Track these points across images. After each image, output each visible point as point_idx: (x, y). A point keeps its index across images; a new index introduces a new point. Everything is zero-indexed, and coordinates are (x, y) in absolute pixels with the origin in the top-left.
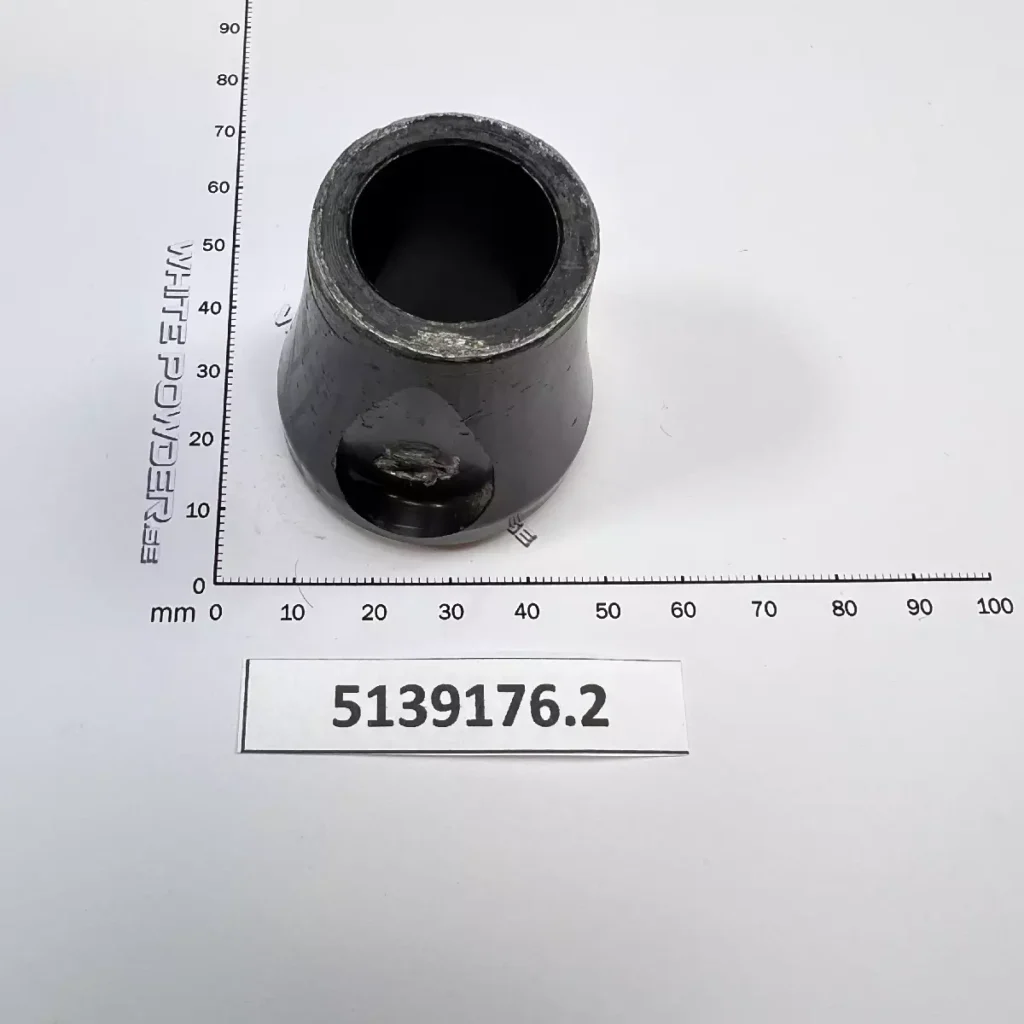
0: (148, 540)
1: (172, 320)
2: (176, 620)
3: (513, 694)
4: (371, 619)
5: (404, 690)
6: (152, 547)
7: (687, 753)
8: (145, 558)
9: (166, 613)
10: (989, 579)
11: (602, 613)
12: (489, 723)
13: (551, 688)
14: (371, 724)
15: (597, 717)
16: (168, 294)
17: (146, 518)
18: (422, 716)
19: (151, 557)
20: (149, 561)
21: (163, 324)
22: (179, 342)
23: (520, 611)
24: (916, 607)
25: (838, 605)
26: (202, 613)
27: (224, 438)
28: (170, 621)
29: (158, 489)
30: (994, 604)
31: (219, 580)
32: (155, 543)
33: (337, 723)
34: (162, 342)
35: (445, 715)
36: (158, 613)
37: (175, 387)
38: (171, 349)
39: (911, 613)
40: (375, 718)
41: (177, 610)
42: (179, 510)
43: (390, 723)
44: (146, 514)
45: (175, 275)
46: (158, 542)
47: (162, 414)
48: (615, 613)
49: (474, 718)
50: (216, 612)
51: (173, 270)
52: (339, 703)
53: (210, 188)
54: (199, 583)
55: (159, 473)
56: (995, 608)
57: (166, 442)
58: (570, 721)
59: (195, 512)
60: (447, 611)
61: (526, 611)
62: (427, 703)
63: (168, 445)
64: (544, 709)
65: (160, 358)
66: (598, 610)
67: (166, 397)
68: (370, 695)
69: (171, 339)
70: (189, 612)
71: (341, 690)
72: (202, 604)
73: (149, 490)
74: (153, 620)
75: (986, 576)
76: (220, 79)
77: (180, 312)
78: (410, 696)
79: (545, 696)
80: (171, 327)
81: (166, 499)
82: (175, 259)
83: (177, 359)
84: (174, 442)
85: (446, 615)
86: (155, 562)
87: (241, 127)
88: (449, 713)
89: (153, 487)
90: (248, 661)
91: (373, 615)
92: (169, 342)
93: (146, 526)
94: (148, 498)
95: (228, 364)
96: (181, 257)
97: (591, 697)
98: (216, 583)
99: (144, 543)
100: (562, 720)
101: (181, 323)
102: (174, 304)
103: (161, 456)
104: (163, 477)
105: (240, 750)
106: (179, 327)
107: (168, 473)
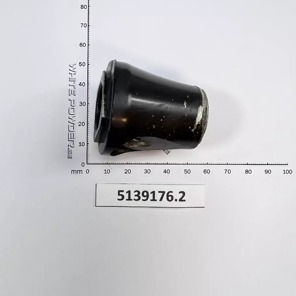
0: (69, 152)
1: (72, 88)
2: (78, 173)
3: (162, 193)
4: (127, 173)
5: (135, 192)
6: (70, 154)
7: (204, 207)
8: (69, 157)
9: (75, 171)
10: (287, 165)
11: (186, 172)
12: (156, 200)
13: (172, 192)
14: (127, 200)
15: (182, 199)
16: (70, 80)
17: (68, 146)
18: (139, 198)
19: (70, 157)
20: (70, 158)
21: (69, 89)
22: (74, 95)
23: (165, 171)
24: (267, 172)
25: (247, 171)
26: (84, 172)
27: (88, 124)
28: (76, 173)
29: (71, 138)
30: (287, 171)
31: (88, 163)
32: (71, 153)
33: (118, 200)
34: (69, 95)
35: (145, 198)
36: (73, 171)
37: (73, 108)
38: (72, 97)
39: (266, 173)
40: (128, 198)
41: (78, 171)
42: (77, 144)
43: (132, 200)
44: (68, 145)
45: (72, 74)
46: (72, 153)
47: (71, 117)
48: (189, 172)
49: (152, 199)
50: (88, 171)
51: (71, 72)
52: (119, 195)
53: (80, 45)
54: (83, 164)
55: (71, 134)
56: (287, 172)
57: (72, 125)
58: (176, 200)
59: (81, 144)
60: (146, 171)
61: (166, 171)
62: (141, 195)
63: (73, 126)
64: (170, 197)
65: (69, 100)
66: (185, 171)
67: (71, 111)
68: (127, 193)
69: (72, 94)
70: (81, 171)
71: (119, 191)
72: (84, 169)
73: (69, 138)
74: (72, 173)
75: (287, 164)
76: (82, 7)
77: (74, 86)
78: (137, 193)
79: (170, 194)
80: (71, 90)
81: (73, 141)
82: (71, 69)
83: (74, 100)
84: (74, 125)
85: (146, 172)
86: (71, 158)
87: (88, 24)
88: (146, 198)
89: (70, 138)
90: (96, 184)
91: (127, 172)
92: (71, 95)
93: (68, 149)
94: (69, 141)
95: (88, 102)
96: (73, 68)
97: (182, 194)
98: (87, 164)
99: (68, 153)
100: (174, 200)
101: (74, 89)
102: (72, 83)
103: (71, 129)
104: (72, 135)
105: (95, 206)
106: (74, 90)
107: (73, 134)
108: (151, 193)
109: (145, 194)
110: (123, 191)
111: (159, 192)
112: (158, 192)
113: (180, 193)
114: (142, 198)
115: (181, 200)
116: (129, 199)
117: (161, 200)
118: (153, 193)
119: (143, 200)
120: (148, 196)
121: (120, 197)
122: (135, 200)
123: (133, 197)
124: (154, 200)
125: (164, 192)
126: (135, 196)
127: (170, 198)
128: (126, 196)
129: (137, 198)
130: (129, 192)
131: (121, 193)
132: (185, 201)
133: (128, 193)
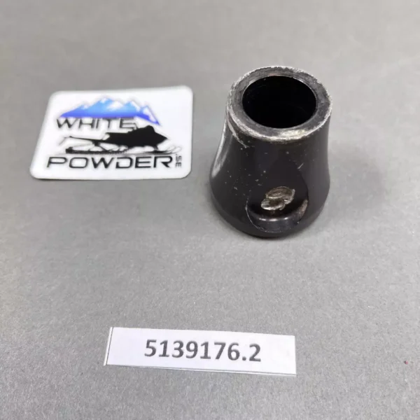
108: (202, 345)
109: (192, 347)
110: (154, 341)
111: (216, 344)
112: (214, 344)
113: (251, 346)
114: (186, 353)
115: (252, 359)
116: (164, 354)
117: (218, 357)
118: (206, 345)
119: (187, 357)
120: (196, 350)
121: (150, 351)
122: (173, 356)
124: (206, 356)
125: (223, 345)
126: (175, 349)
127: (234, 355)
129: (177, 353)
130: (165, 343)
131: (151, 344)
132: (259, 360)
133: (163, 345)
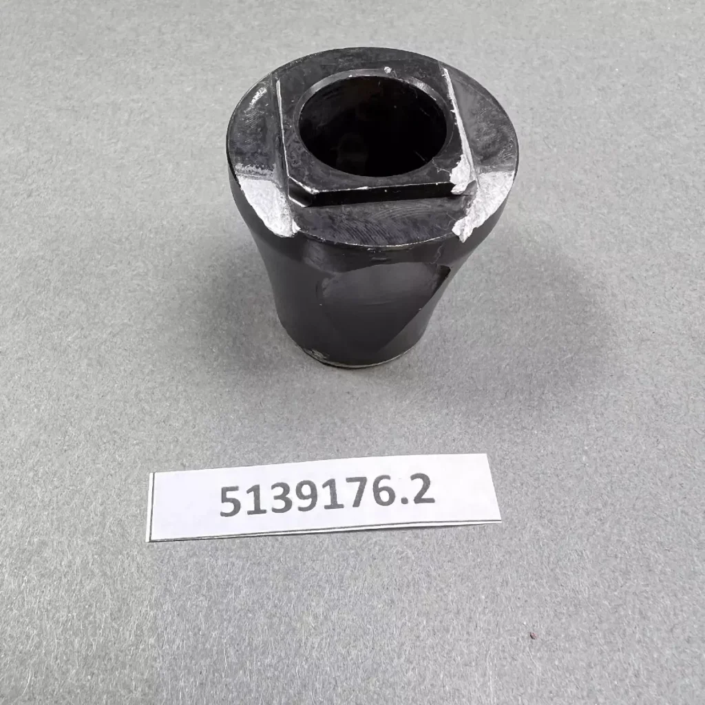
3: (358, 484)
5: (273, 486)
12: (342, 506)
13: (388, 477)
14: (250, 513)
18: (289, 505)
33: (223, 514)
35: (307, 503)
40: (253, 509)
43: (264, 512)
49: (330, 503)
52: (224, 499)
62: (292, 495)
64: (383, 493)
68: (248, 492)
78: (280, 491)
79: (383, 483)
88: (310, 500)
97: (419, 483)
100: (398, 500)
105: (148, 540)
108: (324, 486)
109: (306, 490)
110: (235, 489)
111: (350, 480)
112: (345, 481)
113: (413, 477)
114: (297, 503)
115: (419, 499)
116: (258, 510)
117: (357, 503)
118: (331, 484)
119: (301, 509)
120: (314, 496)
121: (229, 507)
122: (275, 510)
123: (267, 501)
124: (334, 505)
125: (363, 481)
126: (276, 498)
127: (385, 496)
128: (247, 502)
129: (281, 504)
130: (256, 490)
131: (229, 495)
132: (431, 501)
133: (252, 493)
